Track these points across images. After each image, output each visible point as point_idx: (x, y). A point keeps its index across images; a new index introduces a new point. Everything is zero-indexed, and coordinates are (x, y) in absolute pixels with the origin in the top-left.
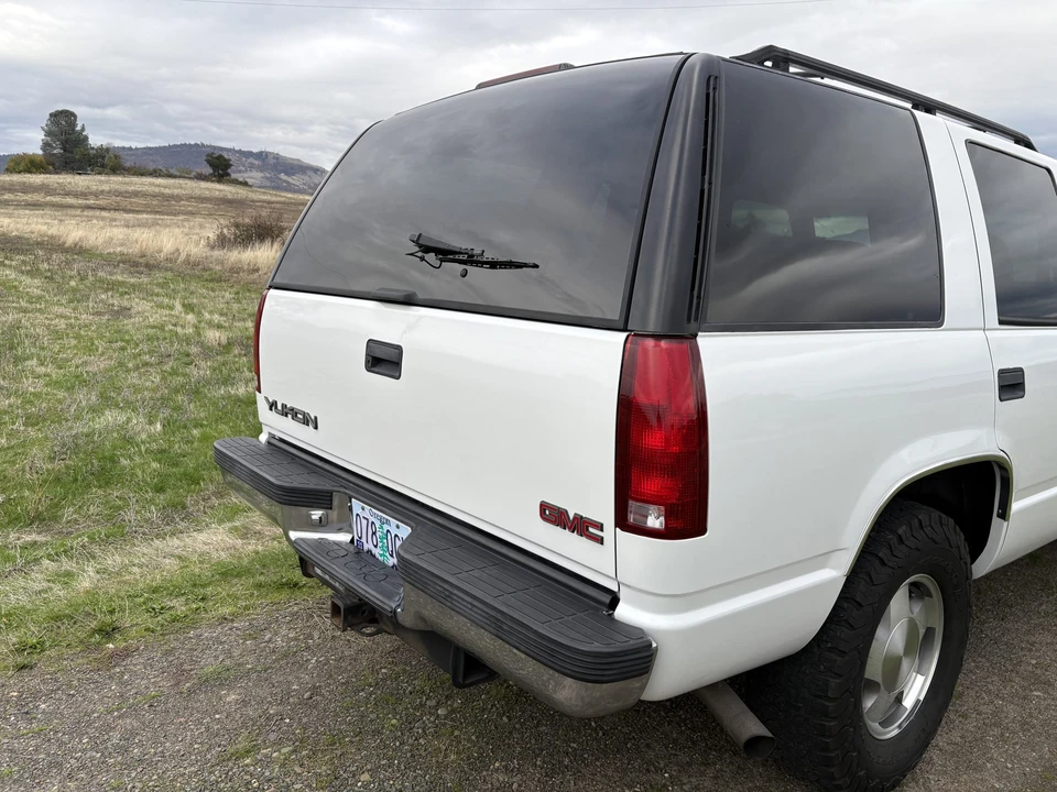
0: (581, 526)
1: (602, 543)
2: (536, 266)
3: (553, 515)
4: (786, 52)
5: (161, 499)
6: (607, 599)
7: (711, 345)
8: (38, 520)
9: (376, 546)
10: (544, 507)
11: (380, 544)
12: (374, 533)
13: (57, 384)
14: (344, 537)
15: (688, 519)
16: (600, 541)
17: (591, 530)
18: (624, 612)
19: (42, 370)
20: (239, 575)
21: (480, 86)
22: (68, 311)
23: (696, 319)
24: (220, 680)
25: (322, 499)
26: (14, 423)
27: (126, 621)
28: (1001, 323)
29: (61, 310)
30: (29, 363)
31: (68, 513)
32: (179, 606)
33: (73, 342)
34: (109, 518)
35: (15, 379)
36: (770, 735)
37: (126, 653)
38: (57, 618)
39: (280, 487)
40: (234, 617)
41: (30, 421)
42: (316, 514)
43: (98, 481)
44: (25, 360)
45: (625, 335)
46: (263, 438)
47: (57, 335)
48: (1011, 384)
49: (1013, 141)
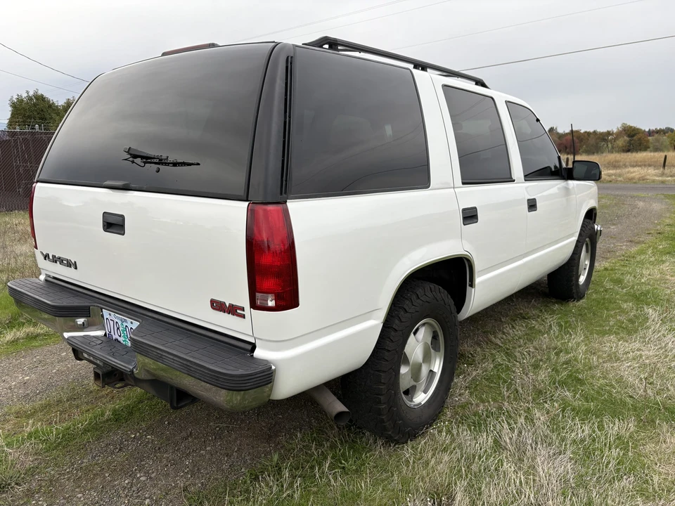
0: (233, 310)
1: (244, 318)
3: (218, 306)
4: (335, 40)
6: (249, 347)
7: (294, 206)
9: (120, 336)
10: (213, 302)
11: (122, 335)
12: (118, 329)
14: (100, 333)
15: (288, 299)
16: (243, 316)
17: (238, 311)
18: (258, 353)
21: (164, 54)
23: (285, 193)
25: (84, 311)
28: (463, 183)
36: (347, 410)
39: (53, 306)
42: (80, 321)
45: (247, 203)
46: (42, 277)
48: (470, 216)
49: (475, 83)
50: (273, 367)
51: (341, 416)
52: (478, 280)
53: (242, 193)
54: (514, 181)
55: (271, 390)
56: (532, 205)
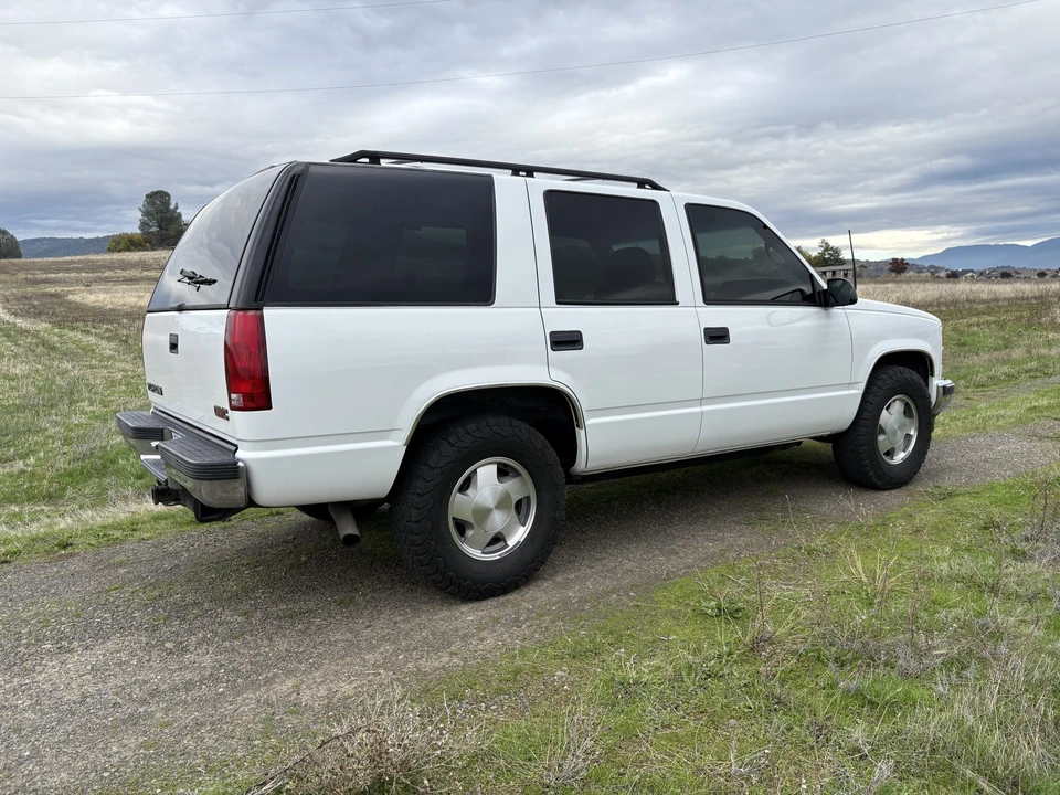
0: (224, 414)
2: (215, 281)
3: (218, 412)
5: (139, 483)
7: (271, 315)
8: (50, 498)
10: (215, 408)
13: (97, 418)
15: (265, 404)
17: (226, 414)
18: (238, 455)
19: (91, 408)
20: (165, 518)
22: (128, 367)
23: (263, 301)
24: (121, 564)
25: (158, 434)
26: (53, 443)
27: (77, 541)
28: (559, 303)
29: (122, 365)
30: (81, 404)
31: (69, 493)
32: (118, 534)
33: (123, 388)
34: (99, 495)
35: (68, 416)
36: (360, 535)
37: (71, 555)
38: (33, 540)
39: (133, 429)
40: (151, 538)
41: (67, 441)
42: (154, 444)
43: (98, 473)
44: (78, 401)
45: (228, 311)
47: (112, 383)
49: (636, 185)
50: (240, 464)
51: (350, 540)
52: (589, 422)
53: (226, 302)
54: (678, 303)
55: (249, 486)
56: (717, 336)
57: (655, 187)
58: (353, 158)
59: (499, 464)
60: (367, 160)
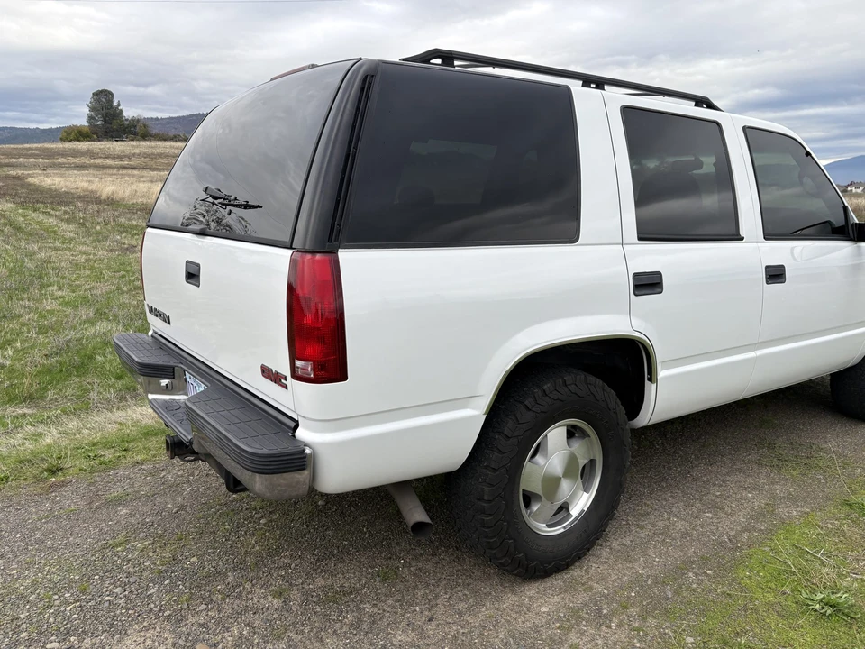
1: (287, 389)
2: (260, 207)
4: (451, 52)
6: (292, 424)
7: (345, 258)
8: (30, 399)
10: (262, 368)
13: (67, 304)
14: (182, 398)
15: (337, 373)
16: (286, 387)
17: (282, 381)
18: (300, 434)
19: (60, 293)
21: (272, 80)
22: (89, 250)
23: (336, 240)
24: (120, 501)
25: (168, 372)
26: (29, 332)
27: (67, 464)
28: (640, 239)
29: (83, 248)
30: (51, 288)
31: (50, 394)
32: (108, 455)
33: (88, 272)
34: (80, 397)
35: (39, 300)
36: (430, 521)
37: (63, 484)
38: (21, 462)
39: (139, 363)
40: (145, 461)
41: (42, 330)
42: (164, 382)
43: (77, 372)
44: (48, 286)
45: (291, 251)
46: (150, 333)
47: (77, 267)
48: (648, 284)
49: (694, 103)
50: (308, 451)
51: (419, 527)
52: (662, 373)
53: (287, 238)
54: (742, 239)
56: (775, 275)
57: (711, 106)
58: (426, 58)
59: (568, 426)
60: (438, 61)
